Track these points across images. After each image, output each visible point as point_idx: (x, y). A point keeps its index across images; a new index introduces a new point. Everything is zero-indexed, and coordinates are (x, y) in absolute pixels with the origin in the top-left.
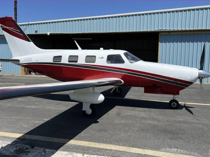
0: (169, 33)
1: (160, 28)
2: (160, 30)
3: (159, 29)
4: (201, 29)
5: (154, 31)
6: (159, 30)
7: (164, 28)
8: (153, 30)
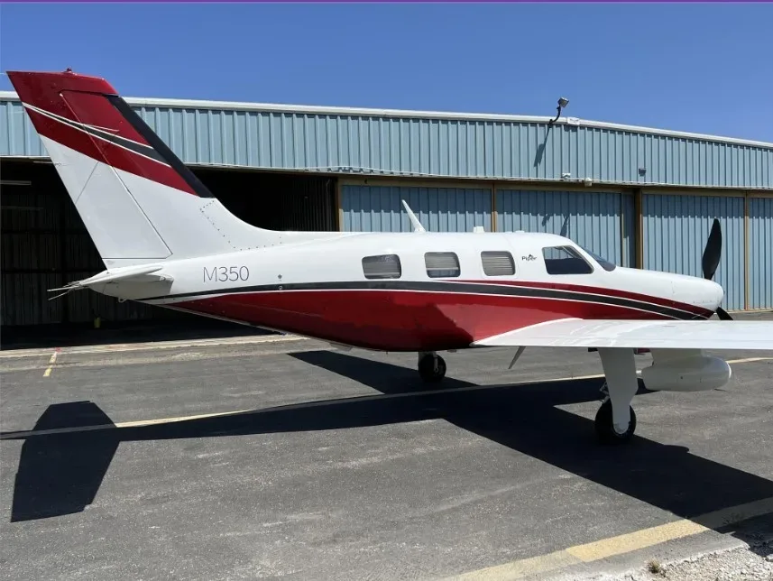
0: (366, 181)
1: (344, 166)
2: (345, 170)
3: (340, 168)
4: (455, 176)
5: (326, 171)
6: (341, 172)
7: (356, 167)
8: (323, 169)
